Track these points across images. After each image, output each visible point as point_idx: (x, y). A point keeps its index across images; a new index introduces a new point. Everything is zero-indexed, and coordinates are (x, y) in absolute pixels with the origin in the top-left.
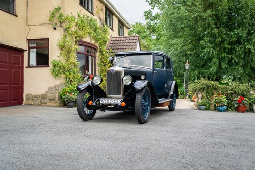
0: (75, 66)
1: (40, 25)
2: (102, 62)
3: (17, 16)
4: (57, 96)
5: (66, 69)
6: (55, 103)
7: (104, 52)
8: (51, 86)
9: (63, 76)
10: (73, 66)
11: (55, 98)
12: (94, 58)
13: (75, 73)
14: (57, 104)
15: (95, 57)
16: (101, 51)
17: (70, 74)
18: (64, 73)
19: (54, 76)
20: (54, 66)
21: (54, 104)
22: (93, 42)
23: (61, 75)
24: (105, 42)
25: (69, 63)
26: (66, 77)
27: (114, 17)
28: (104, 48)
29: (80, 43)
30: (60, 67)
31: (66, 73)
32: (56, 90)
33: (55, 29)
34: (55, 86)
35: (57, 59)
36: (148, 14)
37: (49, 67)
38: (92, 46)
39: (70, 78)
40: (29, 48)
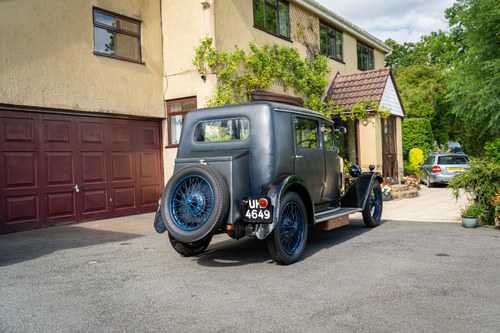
1: (184, 73)
3: (144, 64)
27: (345, 36)
29: (256, 98)
33: (204, 78)
36: (454, 15)
40: (171, 114)
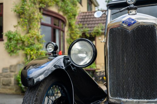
0: (38, 41)
2: (71, 38)
4: (13, 79)
5: (26, 43)
6: (10, 89)
7: (73, 27)
8: (5, 66)
9: (21, 52)
10: (36, 41)
11: (10, 83)
12: (62, 32)
13: (38, 49)
14: (13, 91)
15: (64, 32)
16: (70, 25)
17: (32, 50)
18: (23, 49)
19: (9, 53)
20: (10, 39)
21: (9, 91)
22: (61, 13)
23: (18, 51)
24: (75, 15)
25: (30, 35)
26: (26, 55)
28: (74, 22)
29: (45, 12)
30: (17, 40)
31: (26, 48)
32: (12, 72)
34: (11, 66)
35: (13, 30)
37: (3, 40)
38: (60, 17)
39: (31, 56)
